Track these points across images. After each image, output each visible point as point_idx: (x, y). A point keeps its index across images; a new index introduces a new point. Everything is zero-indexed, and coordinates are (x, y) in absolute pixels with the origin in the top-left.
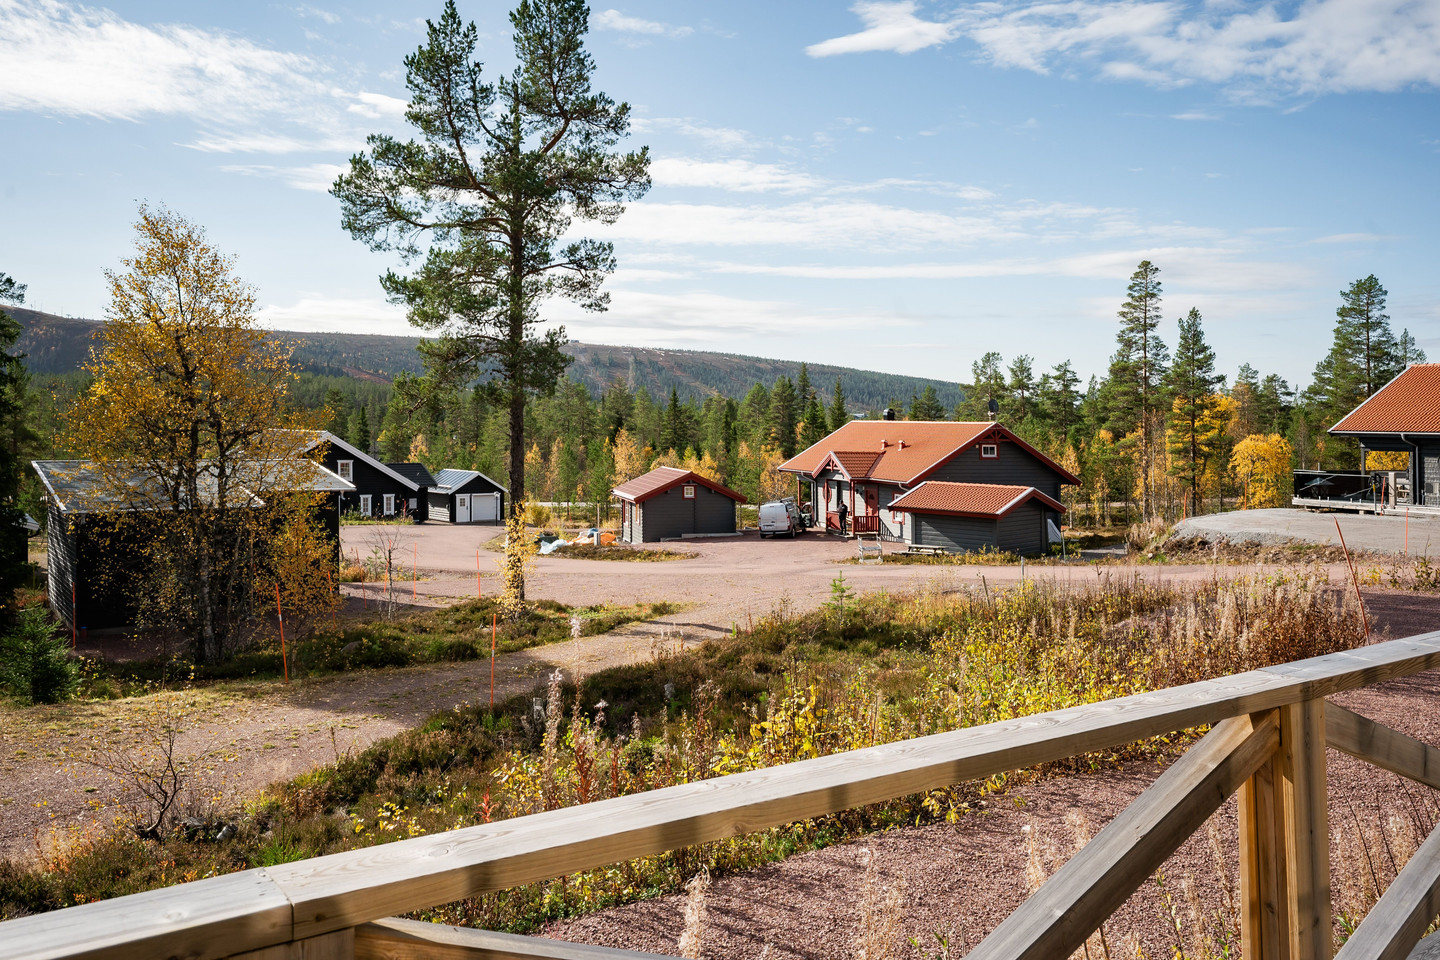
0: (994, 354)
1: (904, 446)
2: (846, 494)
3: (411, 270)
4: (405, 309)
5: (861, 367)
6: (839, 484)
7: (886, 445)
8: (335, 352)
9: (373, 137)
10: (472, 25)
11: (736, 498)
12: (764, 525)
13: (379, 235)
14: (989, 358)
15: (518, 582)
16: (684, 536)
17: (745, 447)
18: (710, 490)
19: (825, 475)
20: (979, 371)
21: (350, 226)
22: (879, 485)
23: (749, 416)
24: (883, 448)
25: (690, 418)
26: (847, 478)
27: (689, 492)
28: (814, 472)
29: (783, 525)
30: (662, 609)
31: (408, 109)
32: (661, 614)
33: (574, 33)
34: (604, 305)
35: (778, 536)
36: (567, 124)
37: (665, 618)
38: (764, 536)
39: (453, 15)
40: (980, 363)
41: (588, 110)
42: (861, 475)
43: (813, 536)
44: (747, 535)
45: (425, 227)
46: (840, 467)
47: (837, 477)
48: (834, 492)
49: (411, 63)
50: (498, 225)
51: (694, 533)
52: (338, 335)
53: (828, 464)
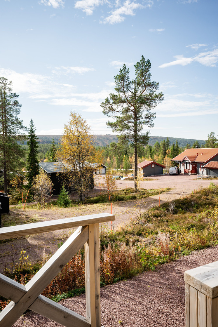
0: (213, 133)
1: (202, 154)
2: (188, 165)
3: (114, 120)
4: (111, 129)
5: (174, 137)
6: (187, 163)
7: (198, 154)
8: (58, 139)
9: (110, 94)
10: (129, 69)
11: (164, 167)
12: (170, 172)
13: (109, 114)
14: (212, 133)
15: (136, 186)
16: (152, 175)
17: (155, 156)
18: (157, 165)
19: (184, 161)
20: (209, 137)
21: (104, 113)
22: (197, 163)
23: (155, 149)
24: (197, 155)
25: (142, 150)
26: (190, 161)
27: (153, 166)
28: (181, 161)
29: (175, 172)
30: (169, 189)
31: (115, 88)
32: (169, 190)
33: (148, 69)
34: (153, 126)
35: (173, 175)
36: (146, 88)
37: (170, 191)
38: (170, 175)
39: (125, 67)
40: (210, 135)
41: (149, 85)
42: (193, 161)
43: (182, 175)
44: (166, 175)
45: (117, 112)
46: (188, 159)
47: (187, 161)
48: (185, 165)
49: (116, 78)
50: (131, 110)
51: (154, 174)
52: (58, 135)
53: (185, 159)
